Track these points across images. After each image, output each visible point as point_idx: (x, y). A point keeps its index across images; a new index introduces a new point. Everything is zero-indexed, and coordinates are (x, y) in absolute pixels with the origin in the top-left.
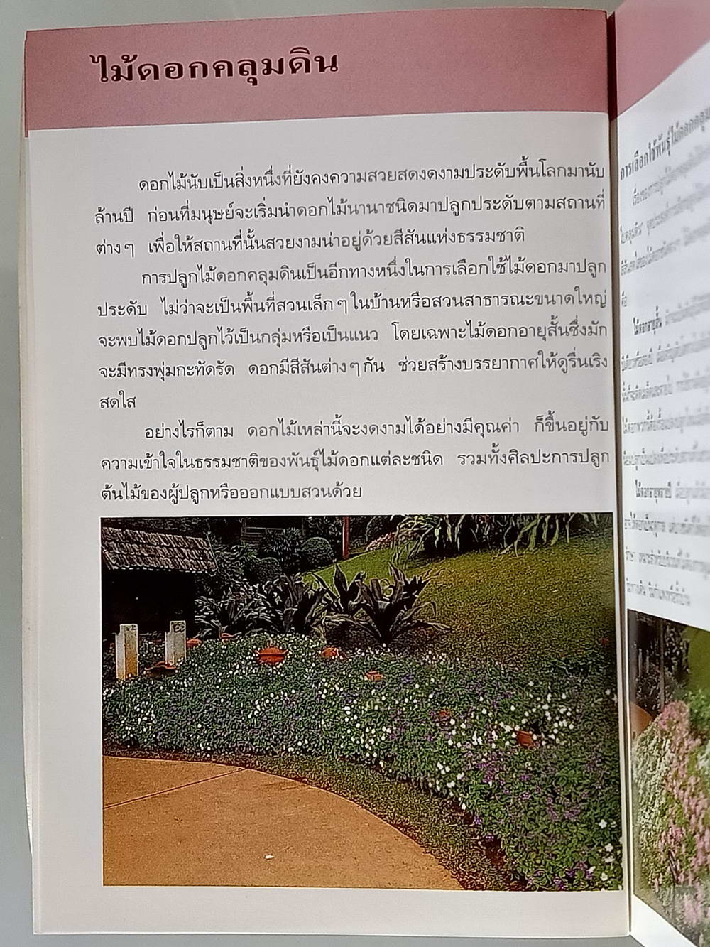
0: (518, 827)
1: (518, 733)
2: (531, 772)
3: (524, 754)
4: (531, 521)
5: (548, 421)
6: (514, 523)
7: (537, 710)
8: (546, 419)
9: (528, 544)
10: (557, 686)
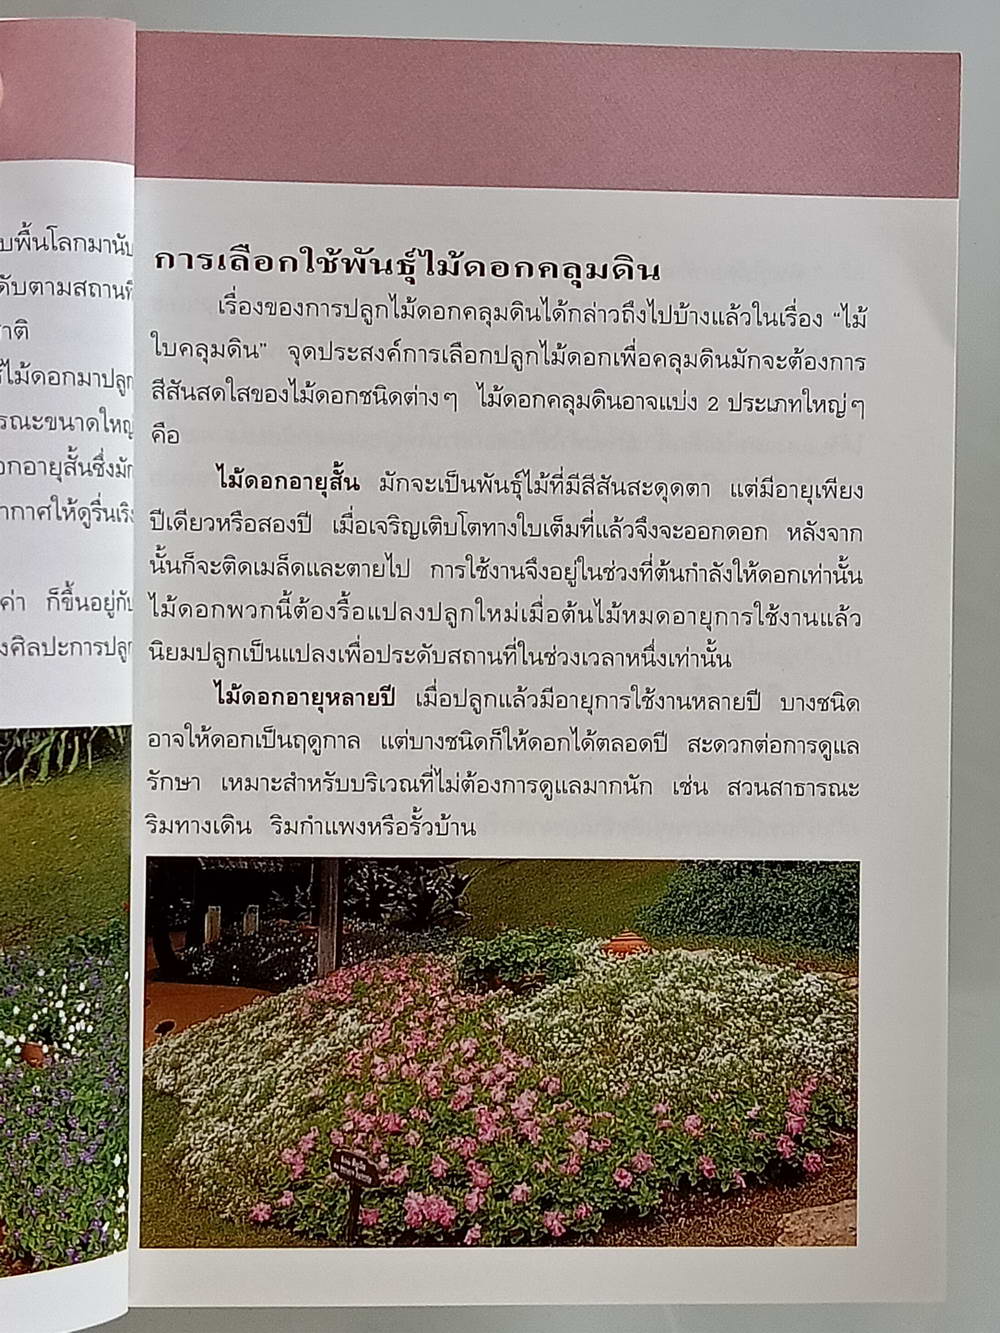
0: (23, 1182)
1: (23, 1046)
2: (40, 1100)
3: (31, 1074)
4: (42, 738)
5: (65, 596)
6: (18, 741)
7: (49, 1009)
8: (63, 593)
9: (39, 772)
10: (73, 973)
